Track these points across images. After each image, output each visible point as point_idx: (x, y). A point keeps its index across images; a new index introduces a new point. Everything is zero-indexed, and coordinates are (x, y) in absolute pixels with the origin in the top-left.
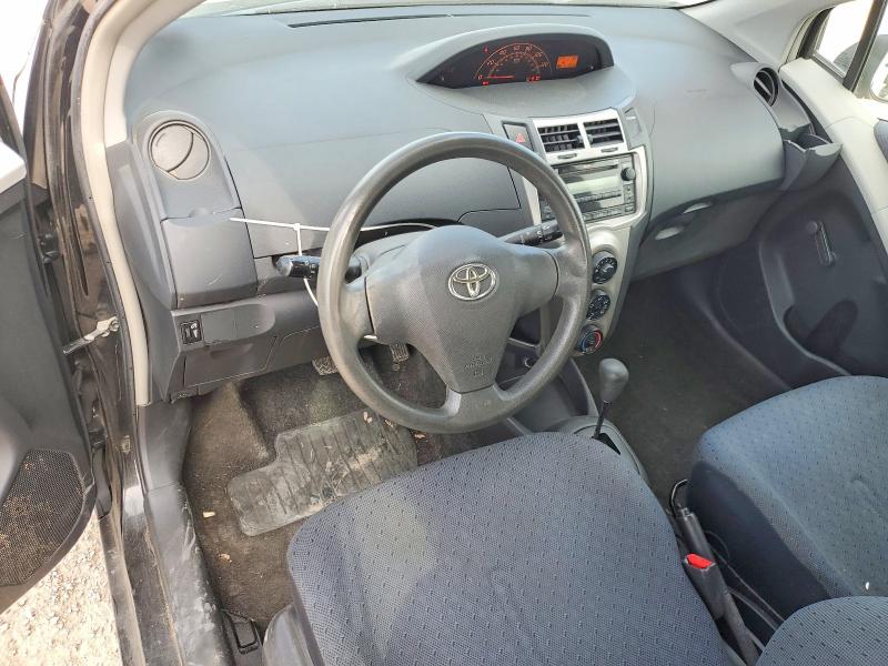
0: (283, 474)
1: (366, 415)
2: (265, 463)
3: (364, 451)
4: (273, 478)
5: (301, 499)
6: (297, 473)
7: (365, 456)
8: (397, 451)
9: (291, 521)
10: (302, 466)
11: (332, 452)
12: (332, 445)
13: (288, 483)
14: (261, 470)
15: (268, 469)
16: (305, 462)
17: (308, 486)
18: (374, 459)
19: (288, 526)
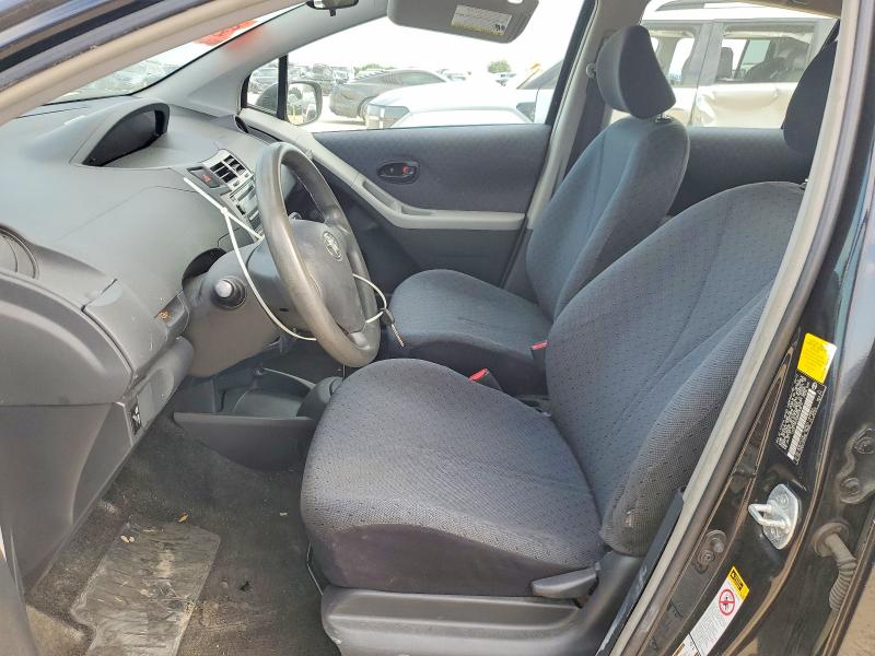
0: (115, 634)
1: (124, 538)
2: (88, 639)
3: (157, 562)
4: (111, 643)
5: (161, 629)
6: (126, 621)
7: (162, 564)
8: (181, 539)
9: (176, 646)
10: (123, 614)
11: (132, 584)
12: (125, 579)
13: (129, 633)
14: (91, 647)
15: (97, 642)
16: (120, 609)
17: (151, 618)
18: (172, 558)
19: (179, 651)
